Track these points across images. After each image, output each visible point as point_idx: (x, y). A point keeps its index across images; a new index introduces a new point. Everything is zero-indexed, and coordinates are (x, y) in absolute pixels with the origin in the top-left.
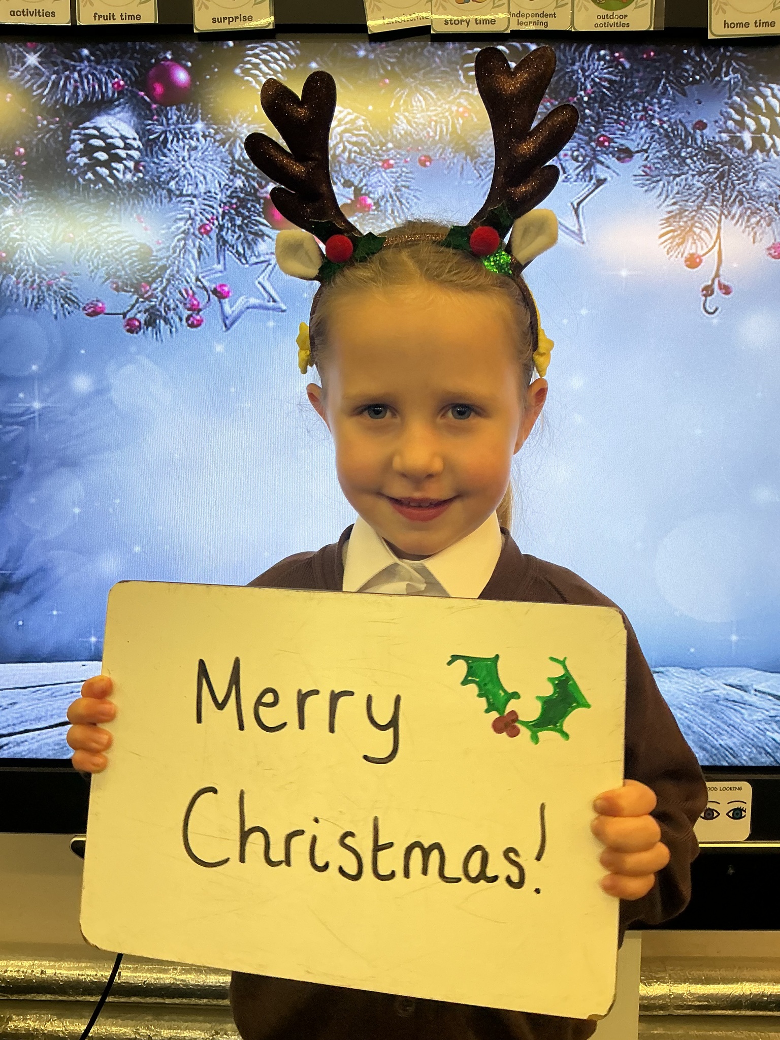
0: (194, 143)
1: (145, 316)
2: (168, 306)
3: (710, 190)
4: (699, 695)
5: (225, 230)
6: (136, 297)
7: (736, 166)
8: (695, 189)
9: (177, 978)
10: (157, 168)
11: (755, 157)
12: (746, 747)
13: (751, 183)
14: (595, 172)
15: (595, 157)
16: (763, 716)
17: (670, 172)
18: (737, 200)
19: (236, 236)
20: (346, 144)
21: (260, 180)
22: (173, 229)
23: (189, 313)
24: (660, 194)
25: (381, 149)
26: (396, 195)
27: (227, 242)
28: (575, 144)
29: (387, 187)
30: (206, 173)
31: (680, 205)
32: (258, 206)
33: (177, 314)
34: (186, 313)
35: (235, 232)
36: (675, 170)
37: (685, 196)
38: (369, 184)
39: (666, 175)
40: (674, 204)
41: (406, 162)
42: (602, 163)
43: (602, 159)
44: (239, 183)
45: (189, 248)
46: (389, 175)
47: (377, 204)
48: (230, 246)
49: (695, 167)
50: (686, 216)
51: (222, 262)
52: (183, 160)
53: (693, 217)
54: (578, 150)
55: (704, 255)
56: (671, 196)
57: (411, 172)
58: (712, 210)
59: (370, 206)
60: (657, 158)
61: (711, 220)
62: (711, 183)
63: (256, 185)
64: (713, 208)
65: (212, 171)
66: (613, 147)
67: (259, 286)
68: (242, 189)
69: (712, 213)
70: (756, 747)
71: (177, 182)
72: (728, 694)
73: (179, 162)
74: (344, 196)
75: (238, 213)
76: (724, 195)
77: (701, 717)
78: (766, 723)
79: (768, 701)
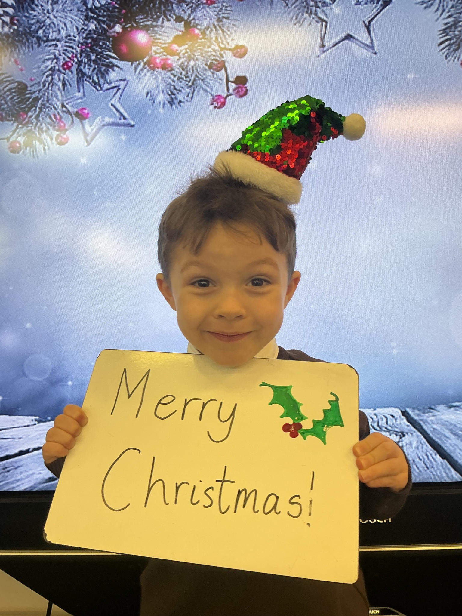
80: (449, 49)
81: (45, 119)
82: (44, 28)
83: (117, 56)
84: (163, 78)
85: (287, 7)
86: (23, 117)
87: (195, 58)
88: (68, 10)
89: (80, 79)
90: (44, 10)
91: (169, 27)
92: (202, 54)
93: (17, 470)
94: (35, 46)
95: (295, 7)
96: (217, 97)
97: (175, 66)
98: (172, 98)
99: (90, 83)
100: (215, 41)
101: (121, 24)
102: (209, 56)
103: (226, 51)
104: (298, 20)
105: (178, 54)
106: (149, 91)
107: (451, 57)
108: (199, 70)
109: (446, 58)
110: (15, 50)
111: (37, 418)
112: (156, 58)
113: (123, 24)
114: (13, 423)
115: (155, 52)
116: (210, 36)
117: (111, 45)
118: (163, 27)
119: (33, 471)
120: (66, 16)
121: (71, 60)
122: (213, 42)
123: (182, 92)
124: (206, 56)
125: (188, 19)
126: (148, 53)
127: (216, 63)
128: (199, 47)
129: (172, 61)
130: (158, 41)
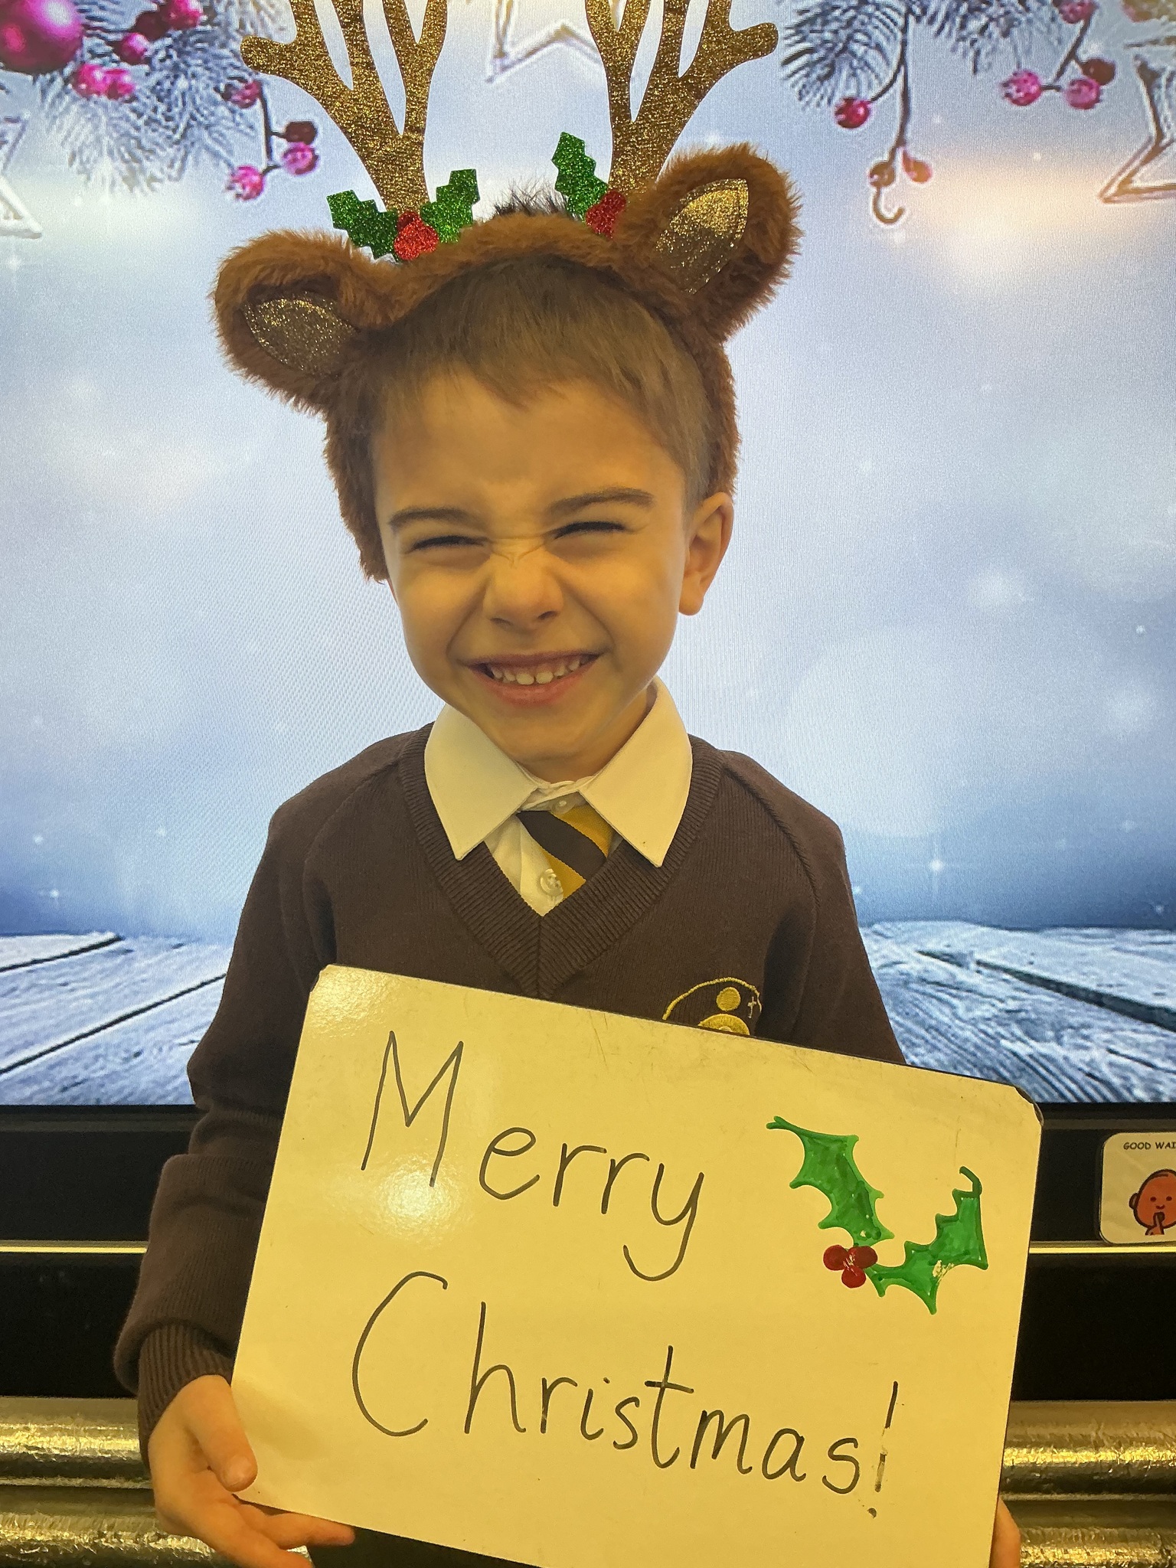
16: (994, 1010)
50: (837, 19)
55: (875, 99)
58: (890, 6)
61: (888, 27)
69: (888, 11)
72: (926, 971)
78: (1000, 1024)
79: (1003, 983)
80: (807, 75)
84: (111, 118)
87: (189, 73)
92: (206, 62)
96: (243, 172)
97: (140, 91)
98: (132, 170)
100: (237, 31)
102: (225, 68)
105: (148, 61)
106: (77, 149)
107: (811, 94)
108: (198, 101)
109: (800, 99)
112: (92, 68)
115: (91, 51)
116: (227, 17)
122: (235, 34)
123: (159, 157)
124: (215, 68)
126: (74, 53)
127: (240, 85)
128: (199, 45)
129: (134, 77)
130: (96, 24)
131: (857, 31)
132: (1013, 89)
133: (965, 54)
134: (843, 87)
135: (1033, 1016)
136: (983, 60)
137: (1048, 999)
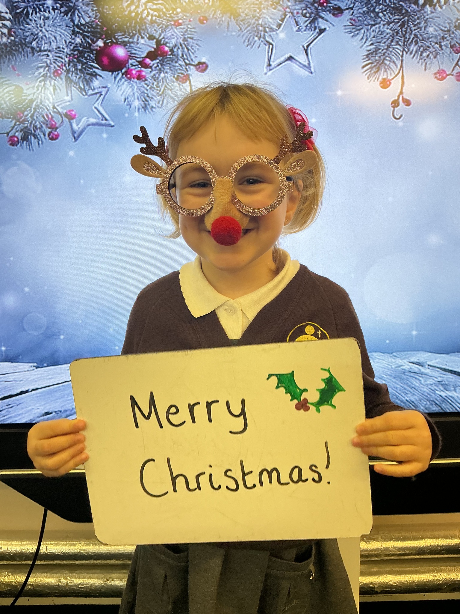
0: (47, 15)
1: (21, 134)
2: (36, 126)
3: (395, 34)
4: (392, 369)
5: (71, 73)
6: (14, 121)
7: (413, 17)
8: (385, 34)
9: (82, 549)
10: (24, 33)
11: (426, 10)
12: (423, 401)
13: (423, 29)
14: (318, 24)
15: (317, 14)
16: (433, 381)
17: (368, 23)
18: (414, 41)
19: (78, 77)
20: (149, 10)
21: (92, 38)
22: (36, 74)
23: (50, 130)
24: (362, 38)
25: (173, 13)
26: (184, 44)
27: (73, 81)
28: (304, 5)
29: (178, 38)
30: (56, 35)
31: (376, 46)
32: (92, 55)
33: (42, 131)
34: (48, 131)
35: (77, 74)
36: (372, 21)
37: (379, 39)
38: (166, 37)
39: (366, 25)
40: (372, 44)
41: (190, 21)
42: (322, 18)
43: (323, 16)
44: (78, 40)
45: (47, 86)
46: (179, 30)
47: (172, 51)
48: (74, 84)
49: (385, 19)
50: (380, 53)
51: (70, 95)
52: (41, 26)
53: (384, 54)
54: (306, 9)
55: (393, 79)
56: (369, 40)
57: (194, 28)
58: (397, 49)
59: (167, 52)
60: (360, 13)
61: (397, 55)
62: (396, 29)
63: (90, 41)
64: (398, 47)
65: (60, 33)
66: (330, 7)
67: (95, 110)
68: (80, 44)
69: (397, 50)
70: (429, 401)
71: (37, 42)
72: (411, 368)
73: (38, 28)
74: (150, 46)
75: (79, 61)
76: (405, 38)
77: (394, 383)
78: (435, 386)
79: (437, 372)
80: (370, 71)
81: (39, 118)
82: (37, 40)
83: (100, 66)
84: (138, 87)
85: (241, 31)
86: (20, 115)
87: (165, 71)
88: (58, 26)
89: (68, 85)
90: (37, 24)
91: (143, 44)
92: (170, 68)
93: (18, 406)
94: (30, 55)
95: (247, 32)
97: (148, 77)
98: (145, 104)
99: (77, 89)
100: (181, 57)
101: (103, 39)
102: (177, 70)
103: (190, 66)
104: (250, 42)
105: (151, 67)
106: (127, 97)
107: (372, 77)
108: (168, 81)
109: (368, 79)
110: (13, 58)
111: (35, 364)
112: (132, 70)
113: (105, 39)
114: (15, 369)
115: (131, 64)
116: (178, 53)
117: (95, 57)
118: (138, 43)
119: (33, 407)
120: (56, 30)
121: (60, 68)
122: (180, 58)
123: (154, 100)
124: (174, 70)
125: (159, 38)
126: (126, 64)
127: (182, 76)
128: (168, 62)
129: (146, 73)
130: (133, 55)
131: (387, 57)
132: (438, 75)
133: (422, 64)
134: (382, 75)
135: (447, 383)
136: (428, 66)
137: (451, 377)
